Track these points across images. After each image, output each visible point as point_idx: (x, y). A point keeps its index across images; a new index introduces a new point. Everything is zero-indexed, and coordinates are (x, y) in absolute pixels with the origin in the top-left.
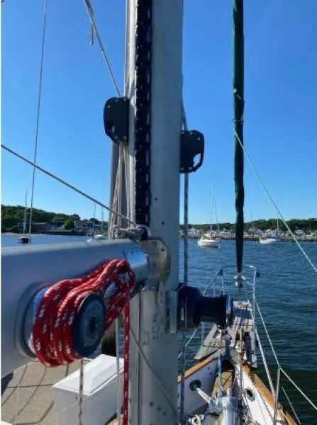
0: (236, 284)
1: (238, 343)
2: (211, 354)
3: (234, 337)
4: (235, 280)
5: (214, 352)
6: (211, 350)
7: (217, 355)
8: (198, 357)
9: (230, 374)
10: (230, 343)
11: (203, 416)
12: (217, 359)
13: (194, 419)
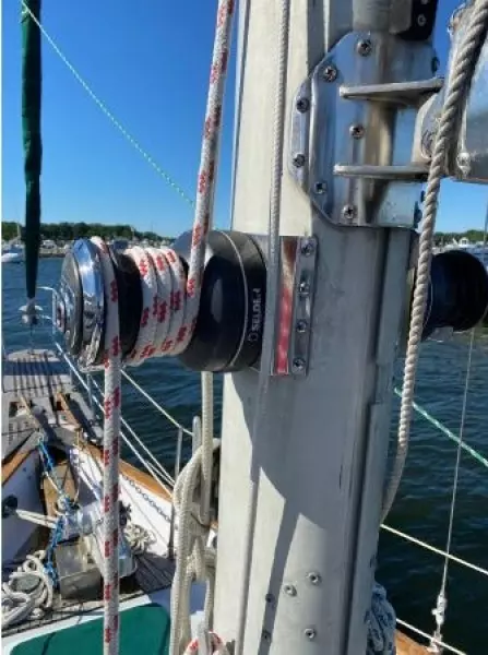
0: (26, 318)
1: (60, 416)
2: (20, 446)
3: (49, 408)
4: (23, 313)
5: (24, 442)
9: (65, 467)
10: (47, 420)
11: (42, 553)
13: (25, 565)
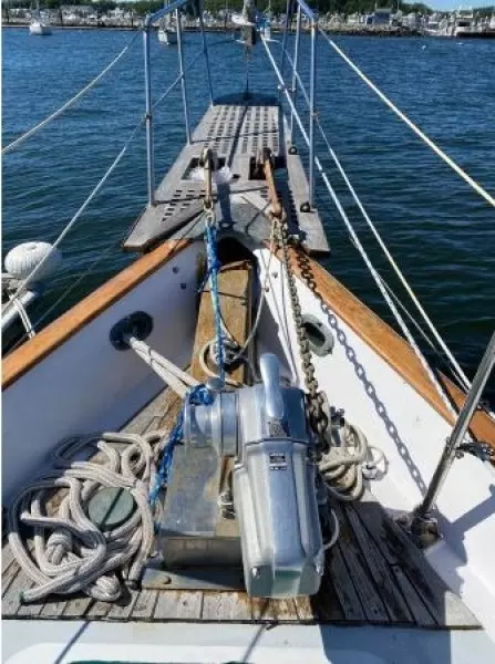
6: (178, 214)
7: (201, 226)
8: (136, 240)
12: (201, 238)
